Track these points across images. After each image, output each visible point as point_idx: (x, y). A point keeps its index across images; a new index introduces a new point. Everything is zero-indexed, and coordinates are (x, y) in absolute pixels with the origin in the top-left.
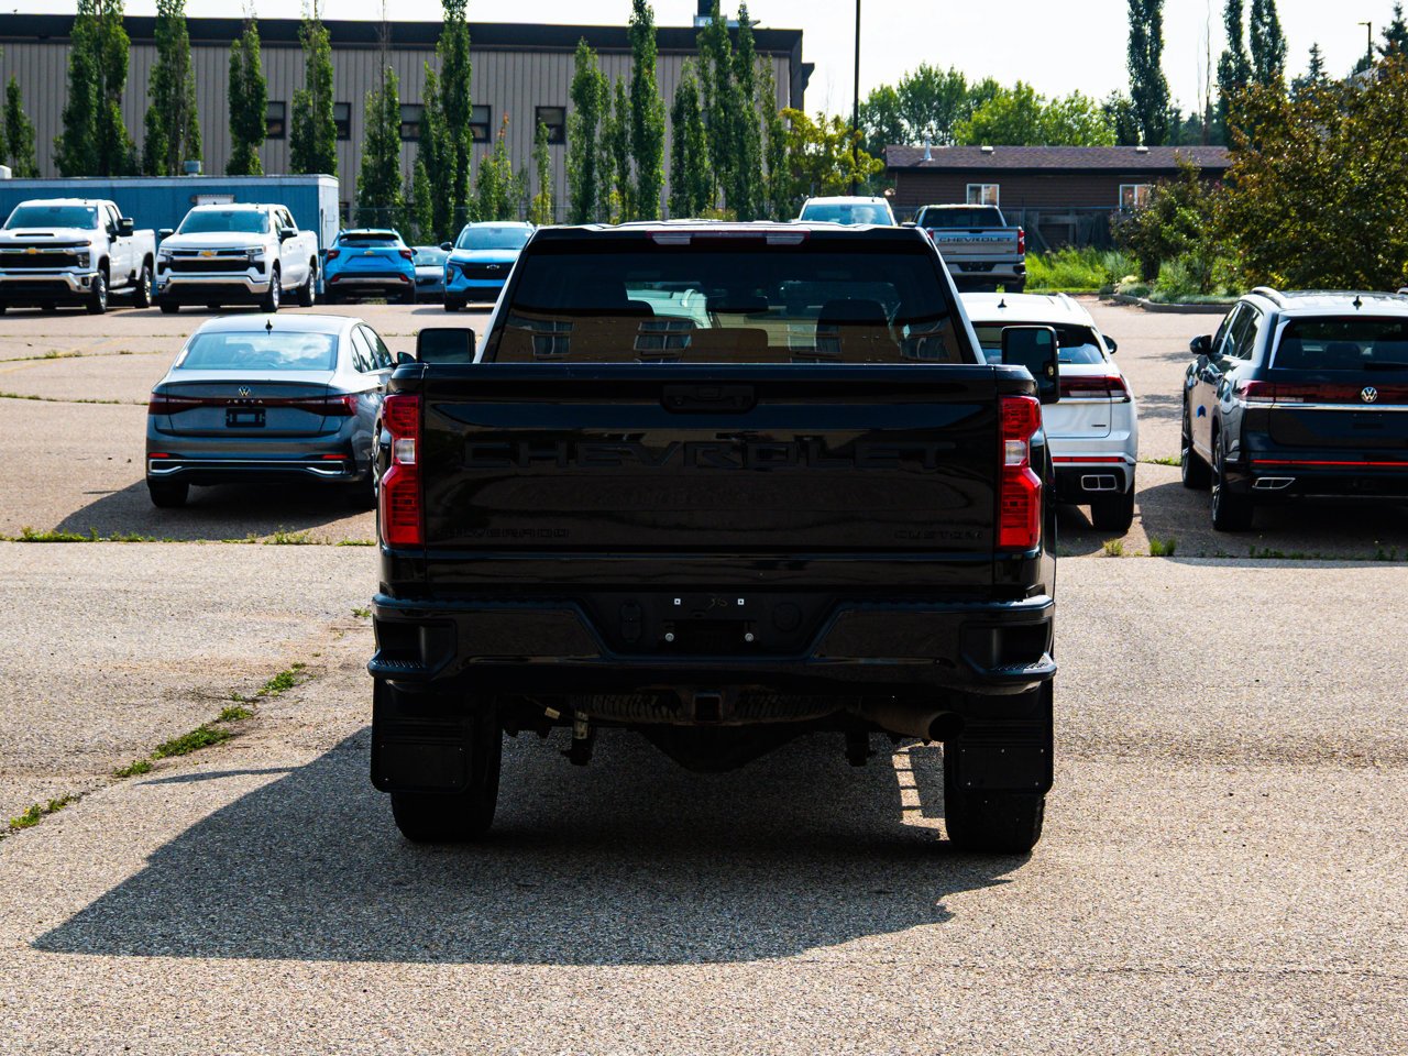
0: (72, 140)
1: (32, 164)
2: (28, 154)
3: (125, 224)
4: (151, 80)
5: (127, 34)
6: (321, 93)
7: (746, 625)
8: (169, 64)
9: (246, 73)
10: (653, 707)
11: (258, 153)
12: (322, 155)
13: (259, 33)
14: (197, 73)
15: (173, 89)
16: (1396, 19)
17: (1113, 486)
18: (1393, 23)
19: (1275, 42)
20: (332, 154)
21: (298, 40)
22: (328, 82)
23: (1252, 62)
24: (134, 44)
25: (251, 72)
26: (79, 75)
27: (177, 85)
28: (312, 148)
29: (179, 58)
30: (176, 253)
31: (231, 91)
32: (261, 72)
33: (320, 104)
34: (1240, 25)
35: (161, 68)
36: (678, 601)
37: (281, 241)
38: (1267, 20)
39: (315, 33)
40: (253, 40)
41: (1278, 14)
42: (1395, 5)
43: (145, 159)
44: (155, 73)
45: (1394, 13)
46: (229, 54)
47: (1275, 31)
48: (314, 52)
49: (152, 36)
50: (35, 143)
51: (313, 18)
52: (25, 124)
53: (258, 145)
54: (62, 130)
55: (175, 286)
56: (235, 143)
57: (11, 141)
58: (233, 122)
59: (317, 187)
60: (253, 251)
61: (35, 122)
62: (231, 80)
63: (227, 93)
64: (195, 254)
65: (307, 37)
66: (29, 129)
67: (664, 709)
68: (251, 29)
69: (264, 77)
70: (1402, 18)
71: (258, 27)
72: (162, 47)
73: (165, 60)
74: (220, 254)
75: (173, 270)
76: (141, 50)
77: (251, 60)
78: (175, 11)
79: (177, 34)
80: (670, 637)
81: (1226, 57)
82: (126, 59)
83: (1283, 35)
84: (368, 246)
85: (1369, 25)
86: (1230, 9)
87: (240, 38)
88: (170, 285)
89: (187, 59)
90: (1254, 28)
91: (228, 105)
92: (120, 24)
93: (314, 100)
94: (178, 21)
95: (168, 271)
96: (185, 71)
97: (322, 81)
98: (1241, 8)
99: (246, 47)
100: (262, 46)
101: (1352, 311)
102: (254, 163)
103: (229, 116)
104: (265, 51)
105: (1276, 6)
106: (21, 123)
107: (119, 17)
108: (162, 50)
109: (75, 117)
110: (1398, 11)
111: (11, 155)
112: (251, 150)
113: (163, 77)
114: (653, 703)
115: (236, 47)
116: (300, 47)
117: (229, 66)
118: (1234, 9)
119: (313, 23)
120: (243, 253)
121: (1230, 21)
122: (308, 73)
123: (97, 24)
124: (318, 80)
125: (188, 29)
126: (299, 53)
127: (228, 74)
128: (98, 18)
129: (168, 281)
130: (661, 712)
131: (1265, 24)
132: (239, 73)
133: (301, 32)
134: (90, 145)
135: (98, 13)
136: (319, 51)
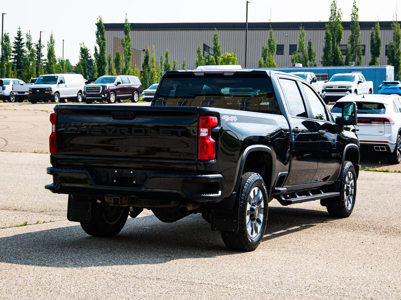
0: (325, 56)
1: (315, 63)
2: (314, 60)
3: (314, 79)
4: (349, 39)
5: (343, 26)
6: (397, 42)
7: (133, 179)
8: (354, 35)
9: (376, 37)
11: (378, 60)
12: (397, 60)
13: (379, 25)
14: (362, 37)
15: (355, 42)
17: (385, 150)
20: (400, 60)
21: (391, 27)
22: (399, 39)
24: (344, 29)
25: (377, 37)
26: (327, 38)
27: (356, 41)
28: (393, 58)
29: (357, 33)
30: (327, 87)
31: (371, 42)
32: (380, 36)
33: (397, 45)
35: (352, 36)
36: (116, 171)
37: (358, 84)
39: (396, 25)
40: (378, 27)
43: (345, 62)
44: (350, 37)
46: (371, 31)
48: (395, 30)
49: (349, 27)
50: (316, 57)
51: (395, 21)
52: (313, 52)
53: (378, 57)
54: (323, 53)
55: (326, 96)
56: (372, 57)
57: (309, 57)
58: (371, 51)
59: (386, 69)
60: (348, 87)
61: (316, 51)
62: (371, 39)
63: (370, 43)
64: (332, 87)
65: (393, 26)
66: (314, 53)
68: (377, 24)
69: (381, 37)
71: (379, 23)
72: (352, 30)
73: (353, 33)
74: (339, 87)
75: (326, 92)
76: (346, 31)
77: (377, 33)
78: (356, 20)
79: (357, 26)
80: (115, 181)
82: (342, 33)
84: (390, 86)
87: (374, 27)
88: (325, 96)
89: (359, 33)
91: (370, 46)
92: (341, 24)
93: (395, 44)
94: (357, 22)
95: (325, 92)
96: (358, 36)
97: (397, 39)
99: (376, 29)
100: (381, 29)
102: (377, 62)
103: (370, 49)
104: (381, 31)
106: (312, 52)
107: (340, 22)
108: (352, 31)
109: (326, 50)
111: (309, 61)
112: (376, 59)
113: (352, 38)
115: (373, 29)
116: (391, 29)
117: (370, 35)
119: (395, 22)
120: (345, 87)
122: (393, 36)
123: (334, 24)
124: (396, 38)
125: (360, 25)
126: (391, 31)
127: (370, 37)
128: (334, 22)
129: (324, 95)
132: (373, 37)
133: (392, 25)
134: (330, 58)
135: (335, 21)
136: (397, 30)
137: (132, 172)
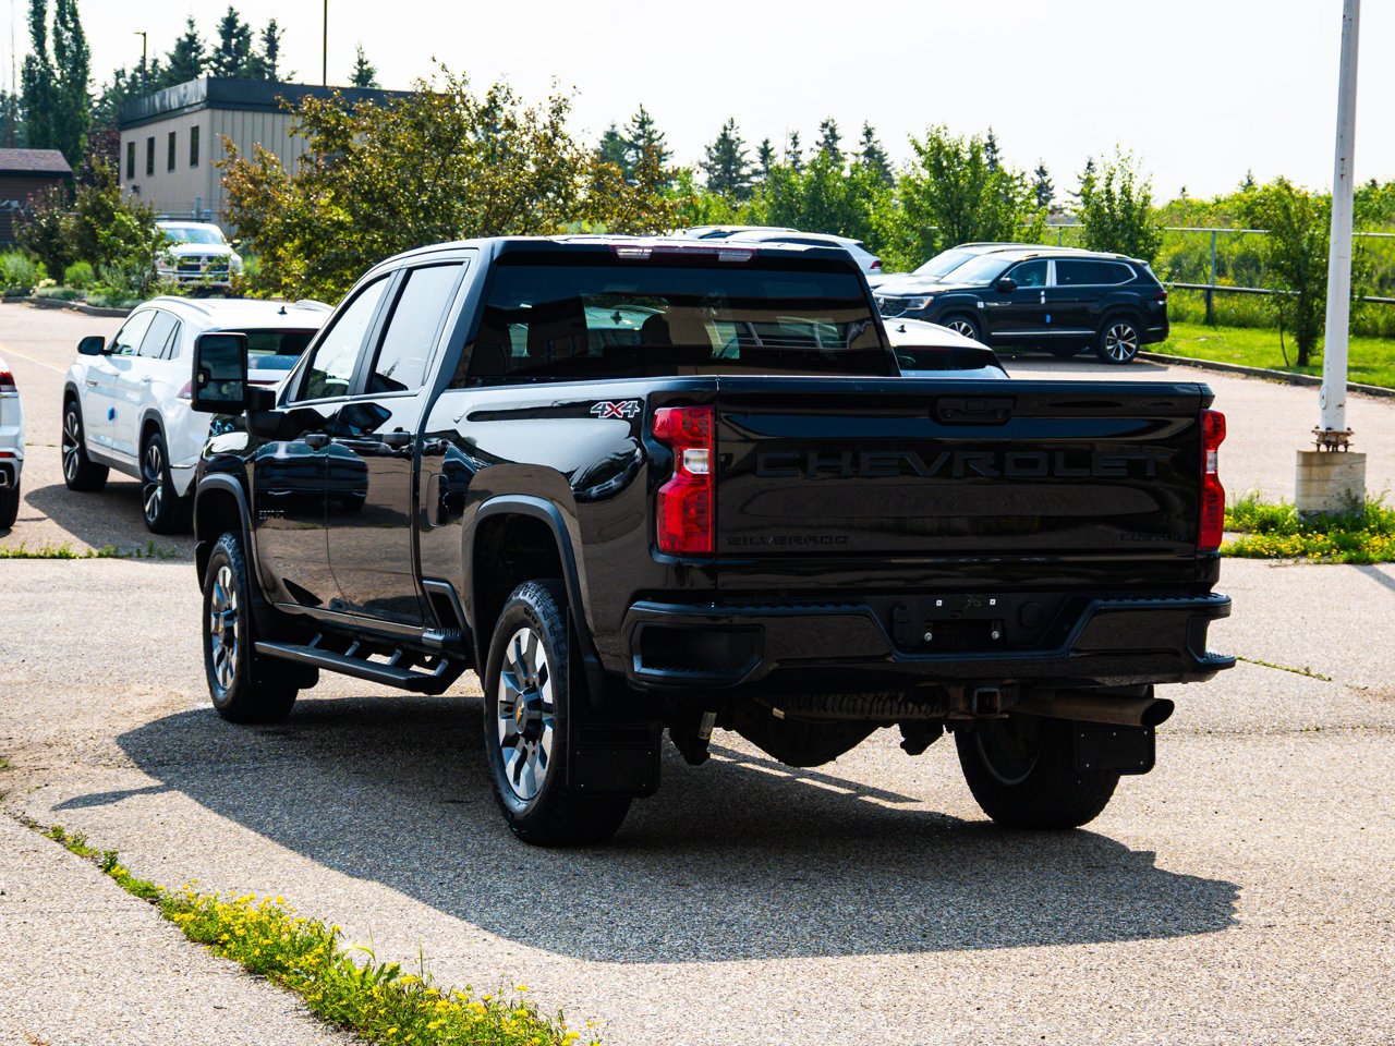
7: (993, 623)
10: (900, 704)
16: (189, 32)
18: (187, 35)
19: (79, 47)
23: (56, 66)
34: (44, 28)
36: (939, 603)
38: (71, 25)
41: (80, 19)
42: (188, 18)
45: (188, 25)
47: (78, 37)
67: (910, 706)
70: (195, 30)
80: (929, 636)
81: (30, 60)
83: (86, 41)
85: (144, 35)
86: (34, 13)
90: (57, 33)
98: (45, 12)
101: (612, 325)
105: (79, 13)
110: (191, 23)
114: (900, 700)
118: (38, 13)
121: (34, 24)
130: (906, 708)
131: (69, 29)
137: (993, 602)
